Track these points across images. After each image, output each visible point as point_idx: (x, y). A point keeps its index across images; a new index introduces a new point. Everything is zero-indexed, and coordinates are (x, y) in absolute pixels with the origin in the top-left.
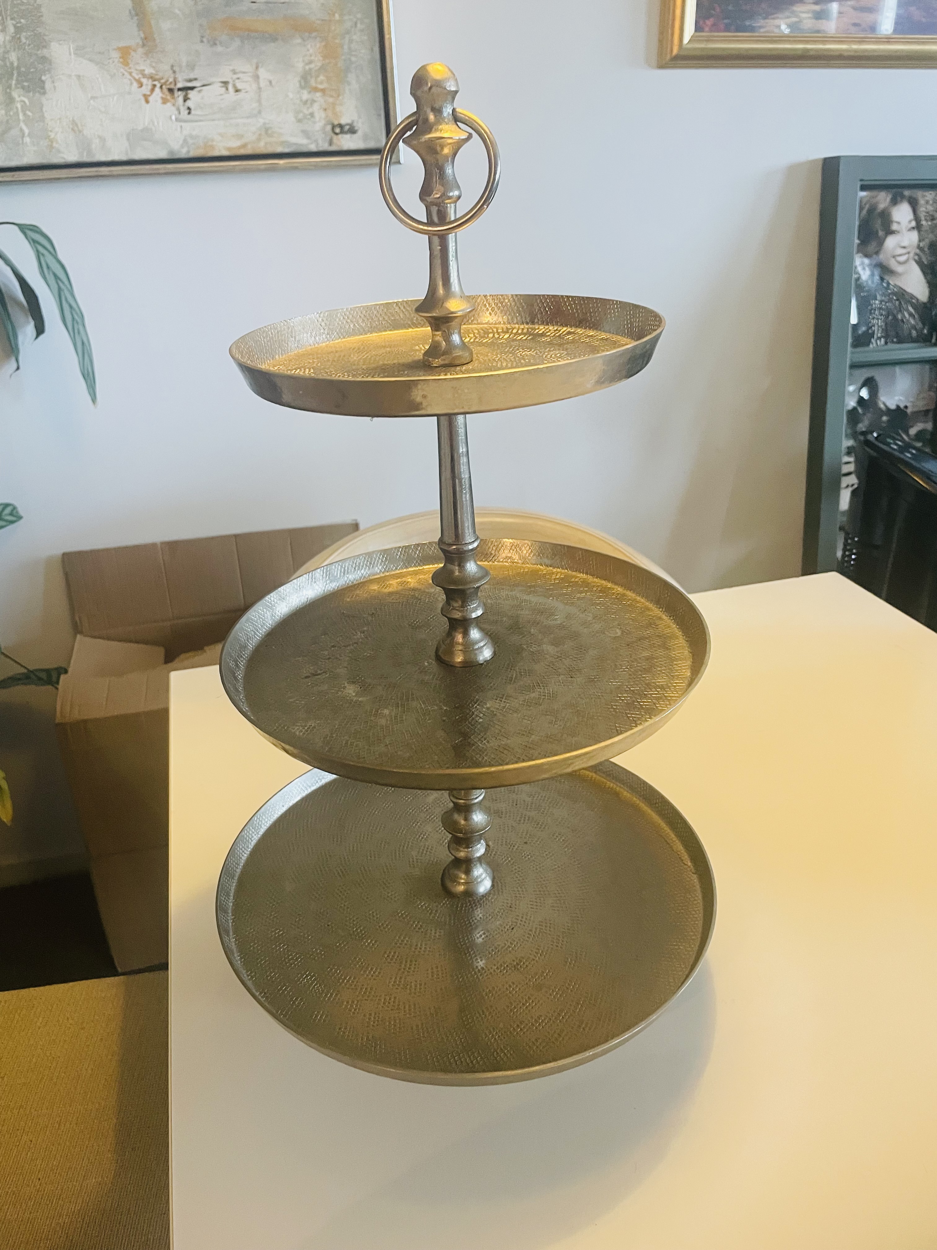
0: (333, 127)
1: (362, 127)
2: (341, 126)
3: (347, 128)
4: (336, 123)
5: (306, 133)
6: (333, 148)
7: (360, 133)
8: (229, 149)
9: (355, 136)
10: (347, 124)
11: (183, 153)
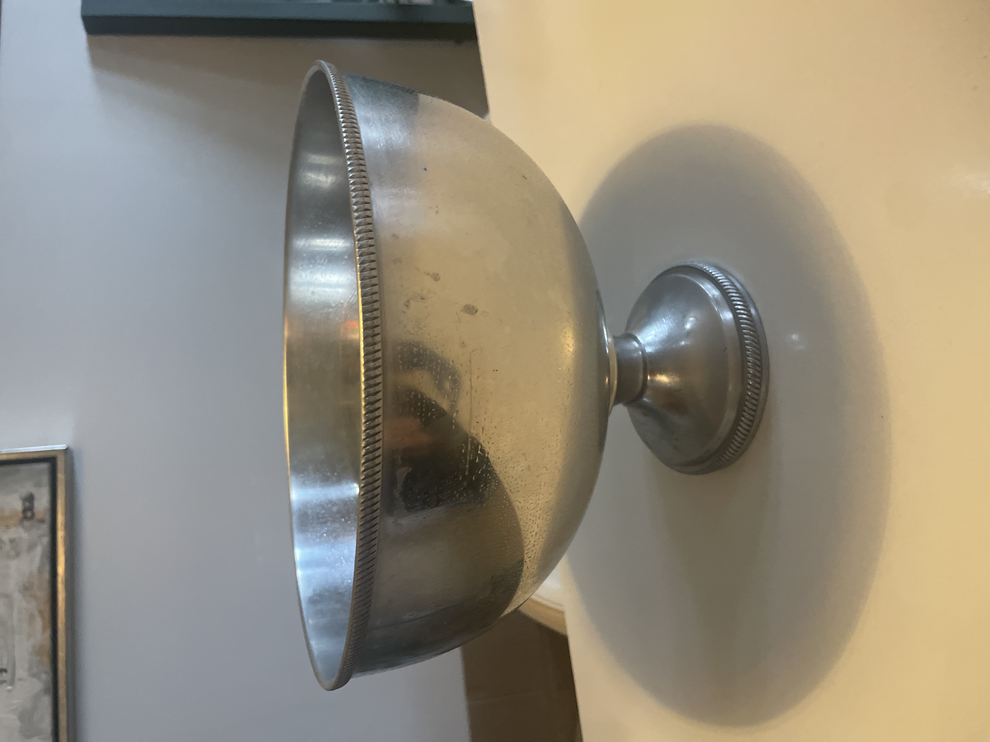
0: (25, 518)
1: (28, 488)
2: (25, 511)
3: (27, 504)
4: (21, 515)
5: (31, 547)
6: (48, 518)
7: (34, 490)
8: (44, 629)
9: (37, 496)
10: (24, 504)
11: (46, 677)
